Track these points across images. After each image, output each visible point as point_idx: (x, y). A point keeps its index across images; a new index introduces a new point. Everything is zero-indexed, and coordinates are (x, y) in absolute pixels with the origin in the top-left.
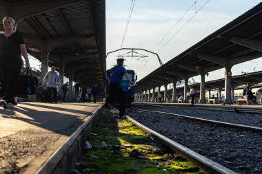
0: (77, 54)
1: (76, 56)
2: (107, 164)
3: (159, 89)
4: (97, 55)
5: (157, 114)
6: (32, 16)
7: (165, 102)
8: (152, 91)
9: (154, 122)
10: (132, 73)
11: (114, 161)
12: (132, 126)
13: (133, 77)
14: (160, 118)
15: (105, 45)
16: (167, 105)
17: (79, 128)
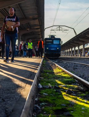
0: (28, 29)
1: (28, 30)
2: (54, 100)
3: (75, 49)
4: (39, 30)
5: (75, 63)
6: (3, 8)
7: (78, 56)
8: (70, 50)
9: (74, 69)
10: (59, 40)
11: (57, 97)
12: (62, 72)
13: (60, 42)
14: (77, 66)
15: (44, 24)
16: (80, 58)
17: (35, 77)
